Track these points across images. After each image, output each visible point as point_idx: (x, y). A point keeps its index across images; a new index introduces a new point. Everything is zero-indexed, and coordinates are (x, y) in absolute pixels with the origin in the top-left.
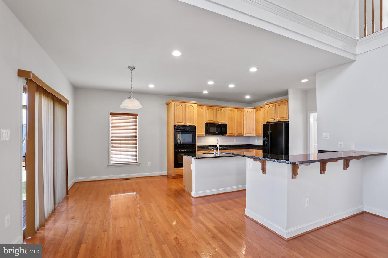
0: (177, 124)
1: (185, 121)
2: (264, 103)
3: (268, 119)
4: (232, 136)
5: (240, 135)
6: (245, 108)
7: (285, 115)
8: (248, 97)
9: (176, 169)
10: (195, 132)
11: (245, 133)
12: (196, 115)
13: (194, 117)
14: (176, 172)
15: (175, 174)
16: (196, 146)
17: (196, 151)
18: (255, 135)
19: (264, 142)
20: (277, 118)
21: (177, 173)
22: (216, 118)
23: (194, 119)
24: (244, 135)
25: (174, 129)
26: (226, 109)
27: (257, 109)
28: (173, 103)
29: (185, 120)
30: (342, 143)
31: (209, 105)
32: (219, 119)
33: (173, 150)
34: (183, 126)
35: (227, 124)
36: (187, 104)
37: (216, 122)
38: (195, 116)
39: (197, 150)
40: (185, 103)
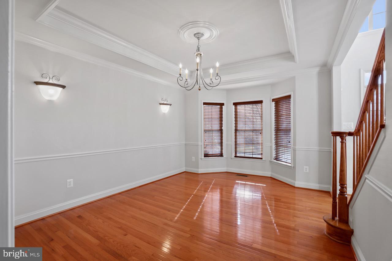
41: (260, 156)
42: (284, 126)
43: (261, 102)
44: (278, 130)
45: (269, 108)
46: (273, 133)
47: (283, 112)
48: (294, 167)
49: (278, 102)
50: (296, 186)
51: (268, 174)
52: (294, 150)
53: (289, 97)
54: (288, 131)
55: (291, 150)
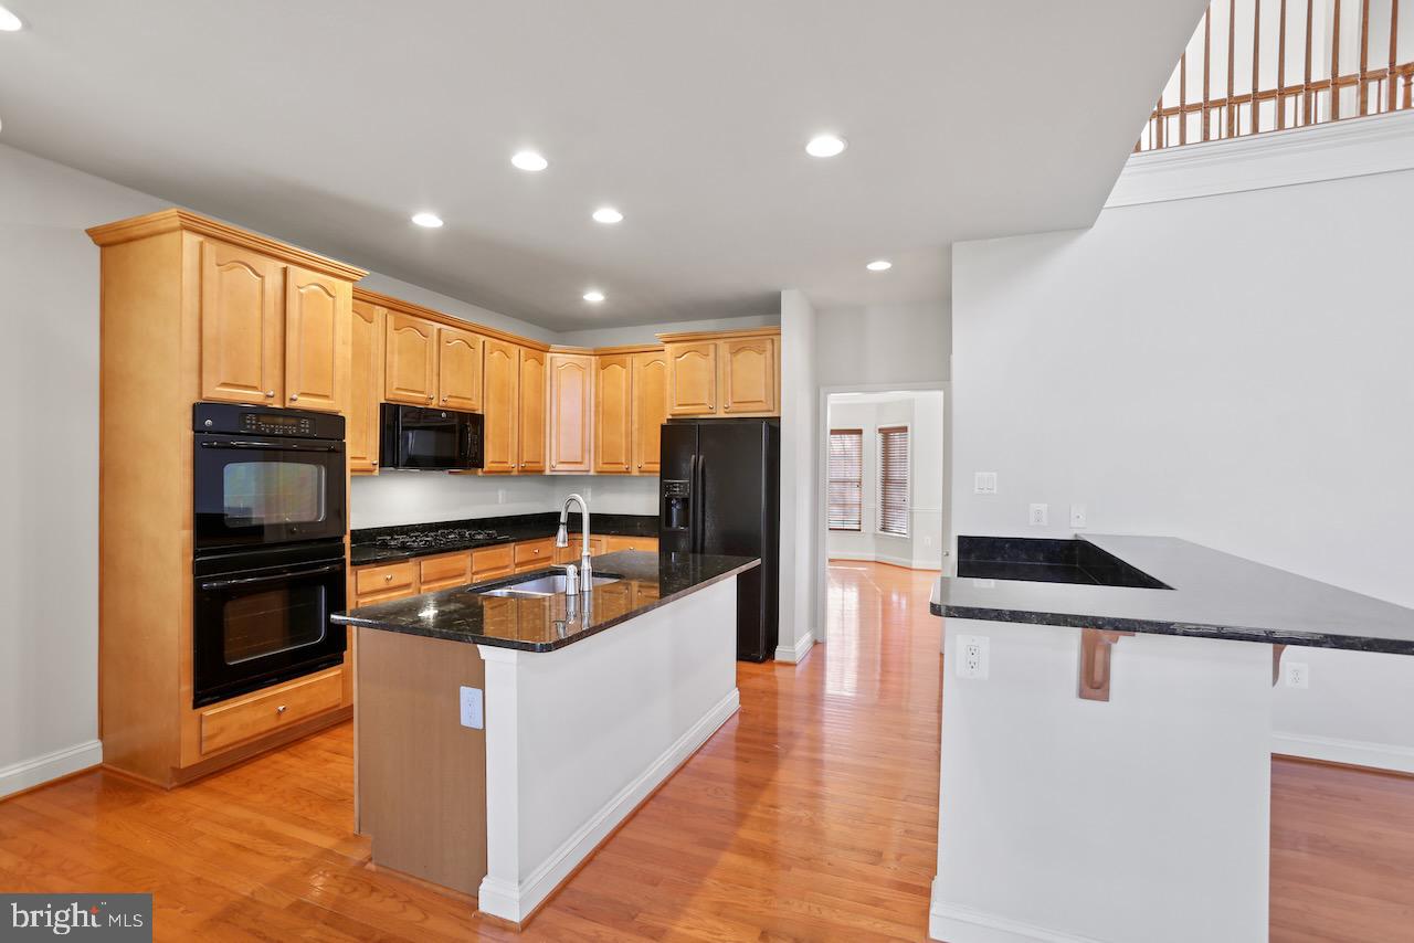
0: (217, 392)
1: (278, 380)
2: (654, 334)
3: (680, 405)
4: (502, 474)
5: (532, 473)
6: (554, 347)
7: (760, 393)
8: (594, 297)
9: (209, 711)
10: (341, 451)
11: (552, 464)
12: (350, 349)
13: (338, 362)
14: (210, 738)
15: (206, 747)
16: (347, 540)
17: (348, 568)
18: (592, 473)
19: (666, 504)
20: (721, 405)
21: (220, 741)
22: (435, 379)
23: (338, 377)
24: (548, 472)
25: (198, 429)
26: (482, 338)
27: (607, 357)
28: (190, 241)
29: (277, 372)
30: (1043, 507)
31: (404, 304)
32: (444, 390)
33: (189, 579)
34: (262, 411)
35: (483, 416)
36: (292, 269)
37: (434, 405)
38: (344, 352)
39: (353, 564)
40: (284, 265)
41: (856, 527)
42: (895, 475)
43: (859, 432)
44: (886, 481)
45: (873, 441)
46: (879, 485)
47: (895, 453)
48: (911, 539)
49: (886, 433)
50: (914, 567)
51: (871, 556)
52: (912, 513)
53: (904, 429)
54: (902, 483)
55: (906, 514)
